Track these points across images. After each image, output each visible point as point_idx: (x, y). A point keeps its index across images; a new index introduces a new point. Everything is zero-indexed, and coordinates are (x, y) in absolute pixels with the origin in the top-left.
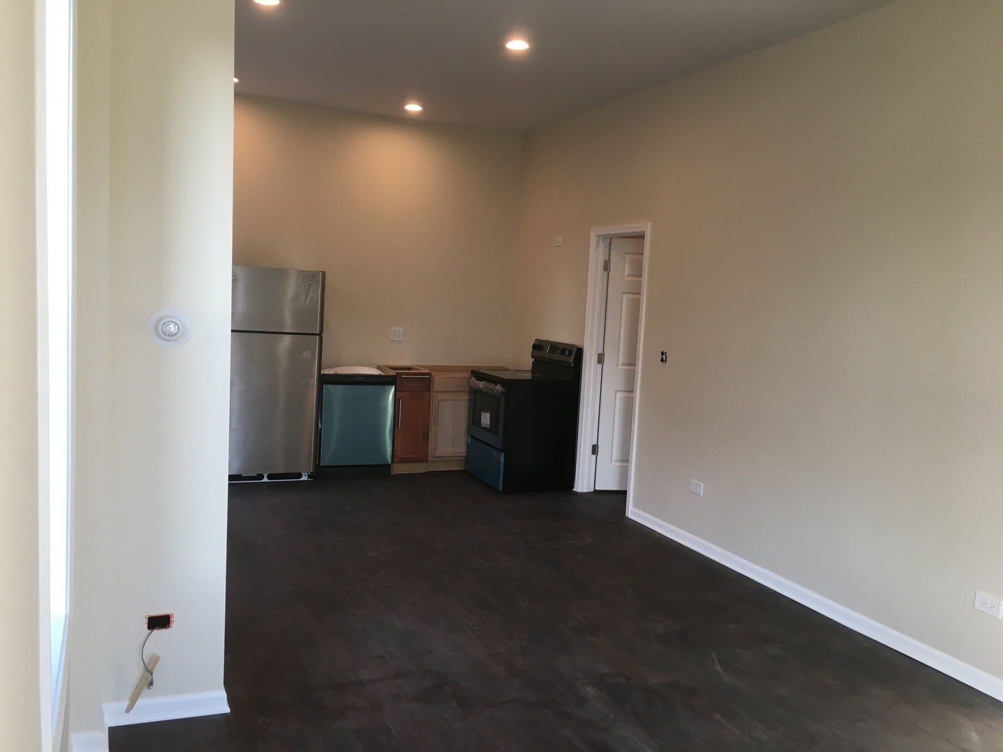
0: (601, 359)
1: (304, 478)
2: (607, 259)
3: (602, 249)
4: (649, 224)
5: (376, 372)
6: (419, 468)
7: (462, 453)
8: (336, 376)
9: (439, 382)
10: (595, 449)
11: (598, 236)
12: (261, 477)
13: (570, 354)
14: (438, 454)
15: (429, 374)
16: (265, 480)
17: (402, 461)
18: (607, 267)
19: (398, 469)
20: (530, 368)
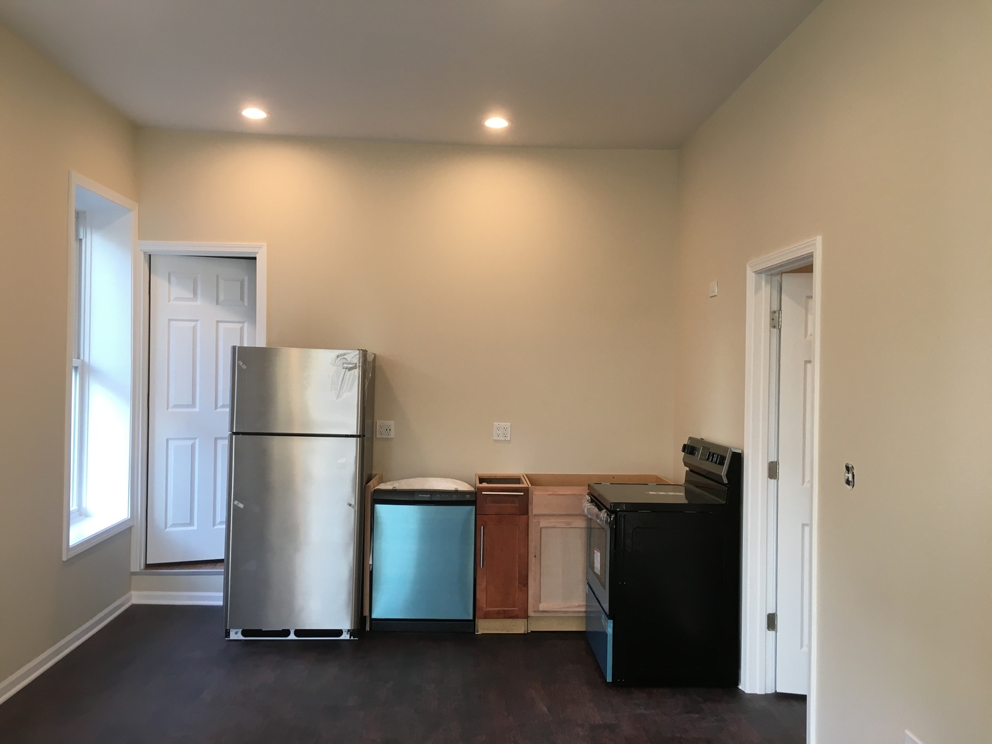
0: (773, 470)
1: (345, 636)
2: (775, 308)
3: (765, 290)
4: (819, 240)
5: (463, 487)
6: (517, 627)
7: (579, 606)
8: (394, 491)
9: (540, 501)
10: (772, 622)
11: (758, 273)
12: (287, 633)
13: (722, 463)
14: (542, 607)
15: (526, 490)
16: (292, 637)
17: (487, 616)
18: (775, 322)
19: (485, 627)
20: (682, 480)
